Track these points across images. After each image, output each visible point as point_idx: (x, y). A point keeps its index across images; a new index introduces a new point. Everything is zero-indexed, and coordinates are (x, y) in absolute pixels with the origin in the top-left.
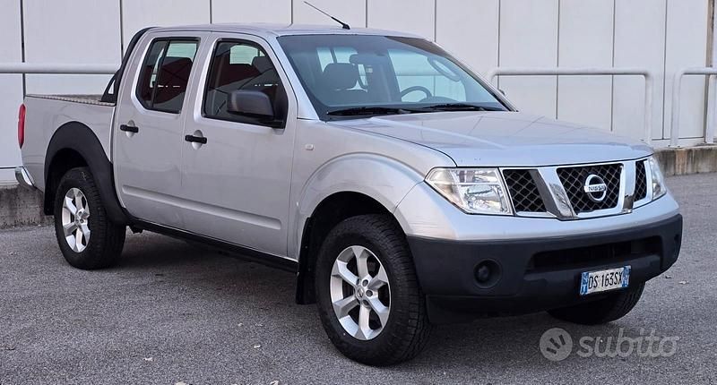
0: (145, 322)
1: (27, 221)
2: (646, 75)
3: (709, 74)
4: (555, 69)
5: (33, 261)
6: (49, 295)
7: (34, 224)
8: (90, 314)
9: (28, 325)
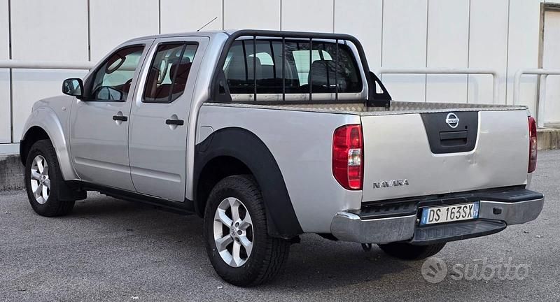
0: (126, 268)
1: (13, 186)
2: (493, 74)
3: (541, 74)
4: (425, 69)
5: (25, 218)
6: (44, 246)
7: (19, 189)
8: (80, 262)
9: (32, 271)
